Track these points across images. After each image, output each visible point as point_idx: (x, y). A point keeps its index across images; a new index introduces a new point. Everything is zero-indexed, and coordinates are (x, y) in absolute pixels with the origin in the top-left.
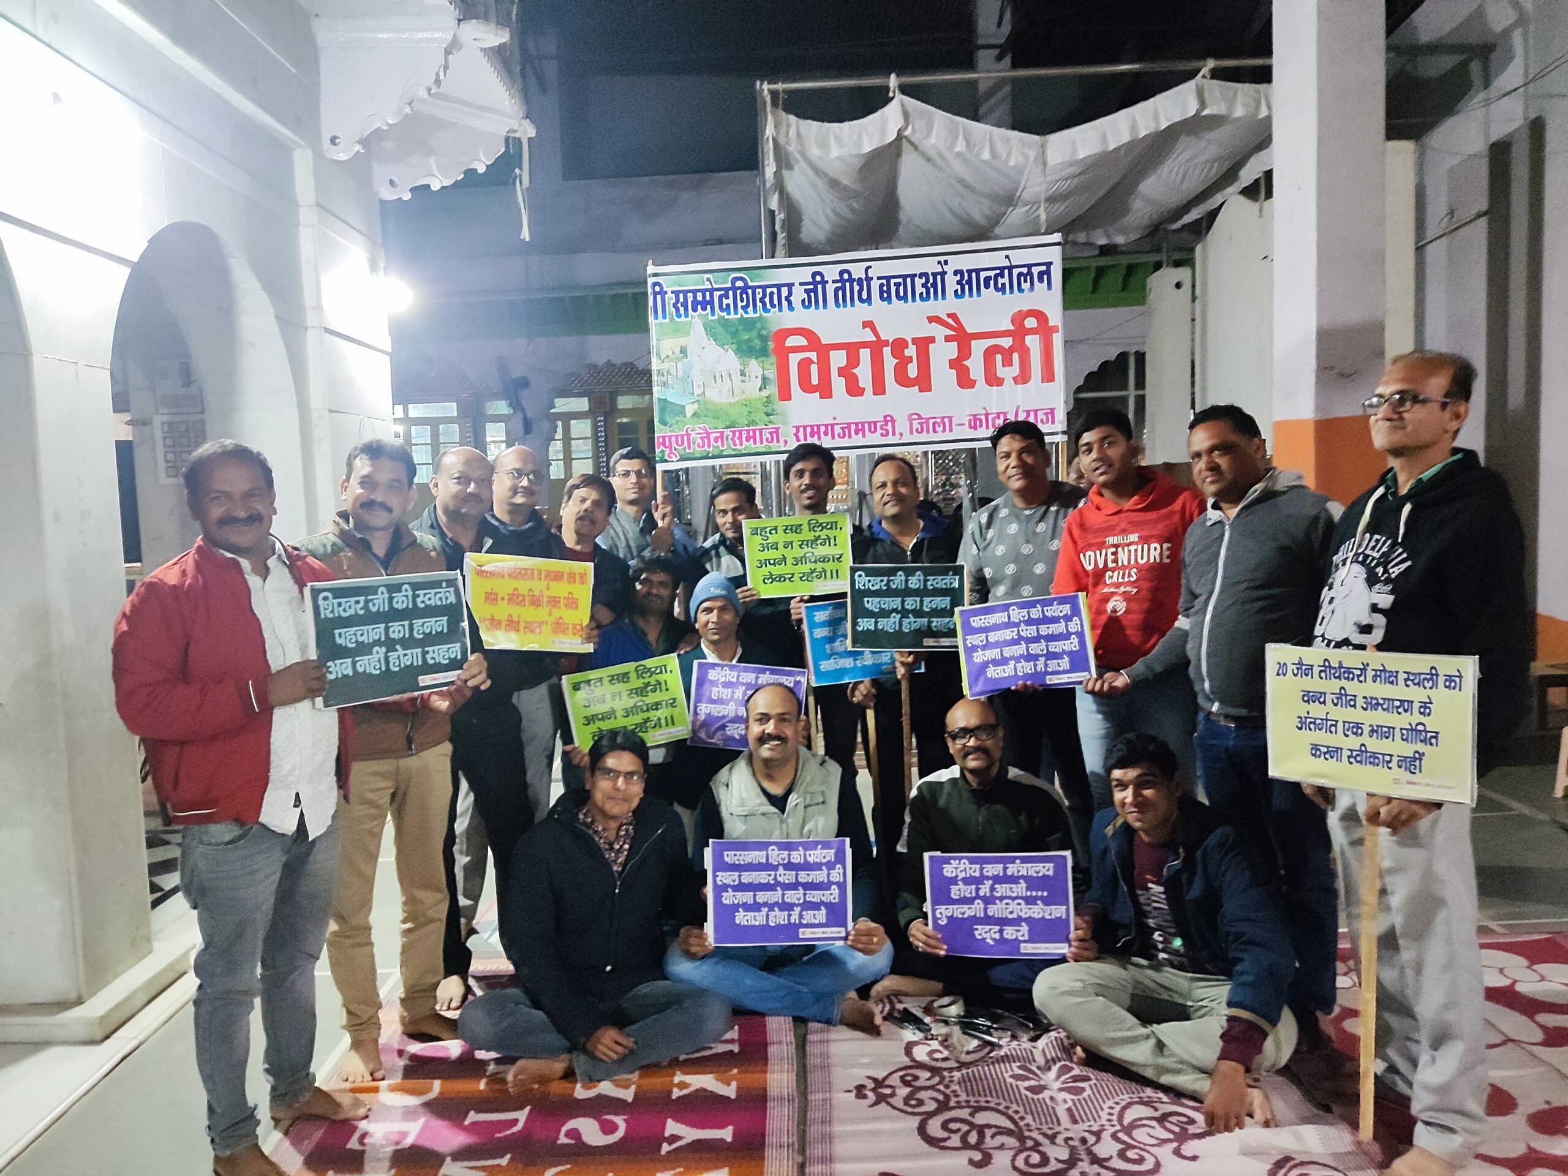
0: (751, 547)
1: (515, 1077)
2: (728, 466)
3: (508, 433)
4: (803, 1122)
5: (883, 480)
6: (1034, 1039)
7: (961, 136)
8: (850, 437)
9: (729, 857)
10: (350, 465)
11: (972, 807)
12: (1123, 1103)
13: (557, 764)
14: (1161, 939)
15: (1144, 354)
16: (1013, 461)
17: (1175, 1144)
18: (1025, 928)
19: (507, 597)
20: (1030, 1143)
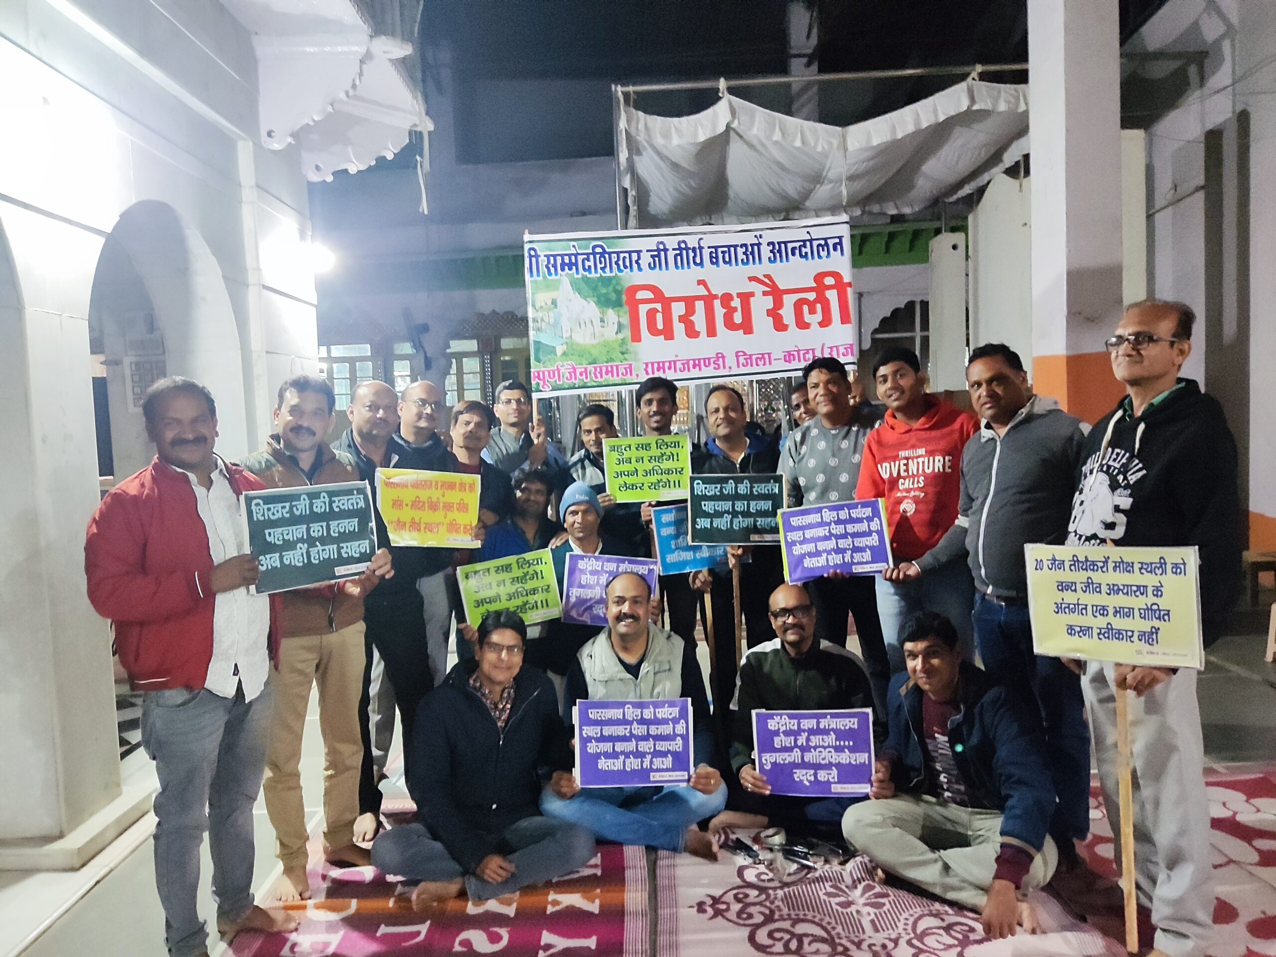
0: (610, 460)
1: (418, 896)
2: (591, 394)
3: (412, 369)
4: (654, 932)
5: (716, 406)
6: (843, 863)
7: (777, 128)
8: (689, 370)
9: (593, 714)
10: (281, 396)
11: (790, 671)
12: (916, 916)
13: (453, 638)
14: (946, 780)
15: (927, 303)
16: (821, 390)
17: (959, 949)
18: (834, 772)
19: (410, 504)
20: (840, 949)
